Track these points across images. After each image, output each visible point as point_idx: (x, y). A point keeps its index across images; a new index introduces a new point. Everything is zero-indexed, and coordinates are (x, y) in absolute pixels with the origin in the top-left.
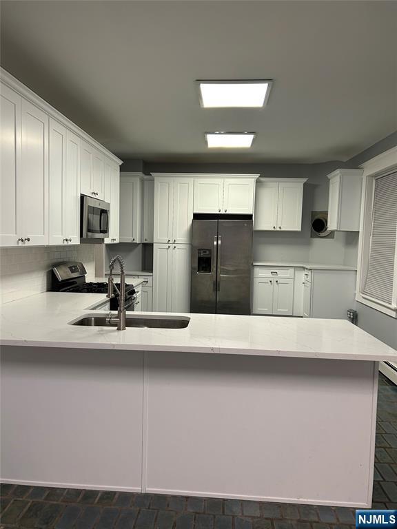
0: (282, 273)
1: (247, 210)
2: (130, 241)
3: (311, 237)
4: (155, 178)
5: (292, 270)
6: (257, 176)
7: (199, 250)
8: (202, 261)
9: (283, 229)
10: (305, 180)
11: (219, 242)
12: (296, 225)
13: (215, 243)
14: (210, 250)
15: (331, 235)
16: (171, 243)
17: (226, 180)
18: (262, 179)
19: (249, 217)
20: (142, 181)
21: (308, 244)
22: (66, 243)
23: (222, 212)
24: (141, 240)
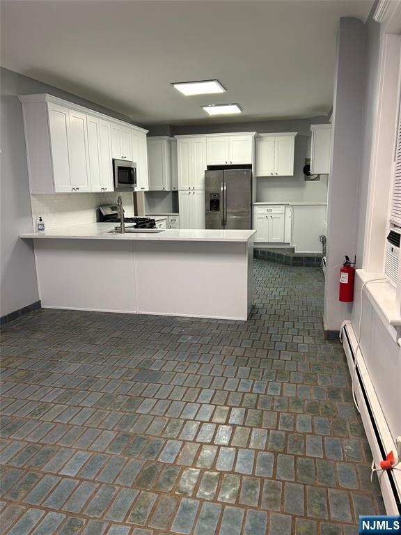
0: (276, 210)
1: (248, 160)
2: (161, 190)
3: (305, 180)
4: (178, 140)
5: (283, 207)
6: (254, 133)
7: (211, 194)
8: (214, 203)
9: (279, 175)
10: (296, 133)
11: (225, 188)
12: (289, 171)
13: (222, 189)
14: (219, 194)
15: (318, 177)
16: (191, 190)
17: (231, 137)
18: (261, 134)
19: (249, 166)
20: (170, 142)
21: (303, 186)
22: (103, 191)
23: (229, 163)
24: (171, 188)
